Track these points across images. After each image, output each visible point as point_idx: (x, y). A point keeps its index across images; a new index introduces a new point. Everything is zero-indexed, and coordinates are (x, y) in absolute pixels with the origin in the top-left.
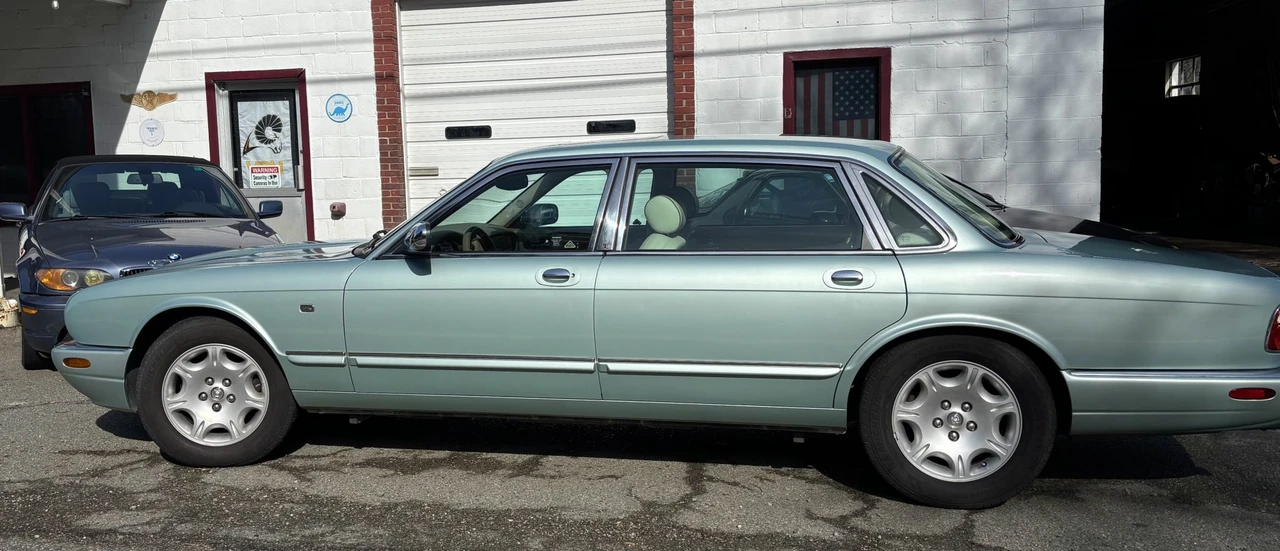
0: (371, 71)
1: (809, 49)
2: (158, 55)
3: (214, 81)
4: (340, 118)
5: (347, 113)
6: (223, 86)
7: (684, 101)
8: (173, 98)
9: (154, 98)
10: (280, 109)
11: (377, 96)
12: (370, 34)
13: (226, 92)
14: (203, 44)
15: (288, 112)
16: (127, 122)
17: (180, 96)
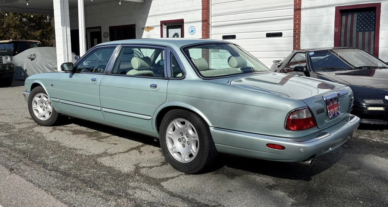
0: (201, 19)
1: (346, 5)
2: (150, 16)
3: (163, 23)
4: (192, 33)
5: (194, 32)
6: (165, 24)
7: (297, 26)
8: (153, 28)
9: (150, 28)
10: (178, 31)
11: (202, 26)
12: (201, 7)
13: (166, 26)
14: (160, 13)
15: (180, 32)
16: (143, 35)
17: (155, 28)
